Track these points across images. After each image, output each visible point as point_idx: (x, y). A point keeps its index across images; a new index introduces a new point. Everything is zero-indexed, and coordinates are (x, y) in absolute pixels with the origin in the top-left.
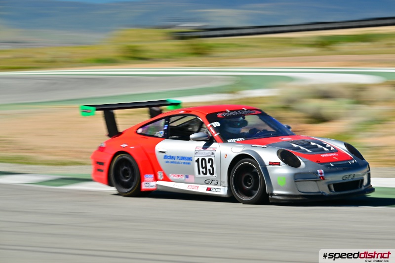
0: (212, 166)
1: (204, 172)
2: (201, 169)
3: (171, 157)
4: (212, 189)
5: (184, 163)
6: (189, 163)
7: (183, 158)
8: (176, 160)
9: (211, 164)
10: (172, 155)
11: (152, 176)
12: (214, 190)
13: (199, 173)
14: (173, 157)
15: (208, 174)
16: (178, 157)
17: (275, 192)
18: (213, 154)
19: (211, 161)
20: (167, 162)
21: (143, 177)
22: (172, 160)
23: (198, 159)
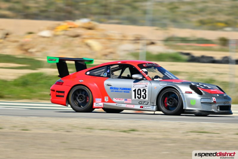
0: (145, 94)
1: (139, 97)
2: (137, 95)
3: (115, 88)
4: (144, 107)
5: (125, 92)
6: (128, 92)
7: (124, 89)
8: (119, 90)
9: (144, 92)
10: (116, 87)
11: (101, 99)
12: (145, 107)
13: (135, 98)
14: (117, 88)
15: (142, 98)
16: (120, 88)
17: (188, 108)
18: (146, 86)
19: (144, 91)
20: (112, 91)
21: (95, 99)
22: (117, 90)
23: (136, 89)
